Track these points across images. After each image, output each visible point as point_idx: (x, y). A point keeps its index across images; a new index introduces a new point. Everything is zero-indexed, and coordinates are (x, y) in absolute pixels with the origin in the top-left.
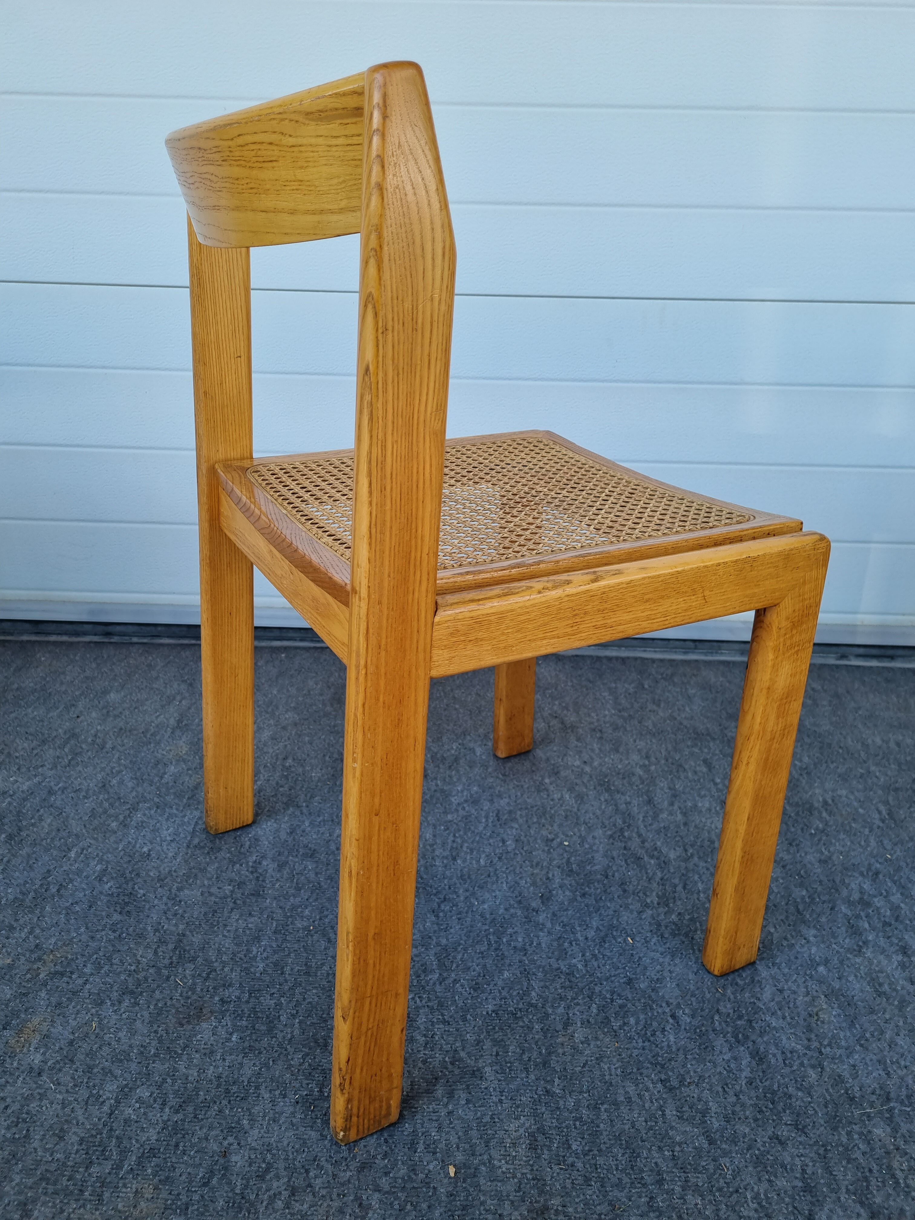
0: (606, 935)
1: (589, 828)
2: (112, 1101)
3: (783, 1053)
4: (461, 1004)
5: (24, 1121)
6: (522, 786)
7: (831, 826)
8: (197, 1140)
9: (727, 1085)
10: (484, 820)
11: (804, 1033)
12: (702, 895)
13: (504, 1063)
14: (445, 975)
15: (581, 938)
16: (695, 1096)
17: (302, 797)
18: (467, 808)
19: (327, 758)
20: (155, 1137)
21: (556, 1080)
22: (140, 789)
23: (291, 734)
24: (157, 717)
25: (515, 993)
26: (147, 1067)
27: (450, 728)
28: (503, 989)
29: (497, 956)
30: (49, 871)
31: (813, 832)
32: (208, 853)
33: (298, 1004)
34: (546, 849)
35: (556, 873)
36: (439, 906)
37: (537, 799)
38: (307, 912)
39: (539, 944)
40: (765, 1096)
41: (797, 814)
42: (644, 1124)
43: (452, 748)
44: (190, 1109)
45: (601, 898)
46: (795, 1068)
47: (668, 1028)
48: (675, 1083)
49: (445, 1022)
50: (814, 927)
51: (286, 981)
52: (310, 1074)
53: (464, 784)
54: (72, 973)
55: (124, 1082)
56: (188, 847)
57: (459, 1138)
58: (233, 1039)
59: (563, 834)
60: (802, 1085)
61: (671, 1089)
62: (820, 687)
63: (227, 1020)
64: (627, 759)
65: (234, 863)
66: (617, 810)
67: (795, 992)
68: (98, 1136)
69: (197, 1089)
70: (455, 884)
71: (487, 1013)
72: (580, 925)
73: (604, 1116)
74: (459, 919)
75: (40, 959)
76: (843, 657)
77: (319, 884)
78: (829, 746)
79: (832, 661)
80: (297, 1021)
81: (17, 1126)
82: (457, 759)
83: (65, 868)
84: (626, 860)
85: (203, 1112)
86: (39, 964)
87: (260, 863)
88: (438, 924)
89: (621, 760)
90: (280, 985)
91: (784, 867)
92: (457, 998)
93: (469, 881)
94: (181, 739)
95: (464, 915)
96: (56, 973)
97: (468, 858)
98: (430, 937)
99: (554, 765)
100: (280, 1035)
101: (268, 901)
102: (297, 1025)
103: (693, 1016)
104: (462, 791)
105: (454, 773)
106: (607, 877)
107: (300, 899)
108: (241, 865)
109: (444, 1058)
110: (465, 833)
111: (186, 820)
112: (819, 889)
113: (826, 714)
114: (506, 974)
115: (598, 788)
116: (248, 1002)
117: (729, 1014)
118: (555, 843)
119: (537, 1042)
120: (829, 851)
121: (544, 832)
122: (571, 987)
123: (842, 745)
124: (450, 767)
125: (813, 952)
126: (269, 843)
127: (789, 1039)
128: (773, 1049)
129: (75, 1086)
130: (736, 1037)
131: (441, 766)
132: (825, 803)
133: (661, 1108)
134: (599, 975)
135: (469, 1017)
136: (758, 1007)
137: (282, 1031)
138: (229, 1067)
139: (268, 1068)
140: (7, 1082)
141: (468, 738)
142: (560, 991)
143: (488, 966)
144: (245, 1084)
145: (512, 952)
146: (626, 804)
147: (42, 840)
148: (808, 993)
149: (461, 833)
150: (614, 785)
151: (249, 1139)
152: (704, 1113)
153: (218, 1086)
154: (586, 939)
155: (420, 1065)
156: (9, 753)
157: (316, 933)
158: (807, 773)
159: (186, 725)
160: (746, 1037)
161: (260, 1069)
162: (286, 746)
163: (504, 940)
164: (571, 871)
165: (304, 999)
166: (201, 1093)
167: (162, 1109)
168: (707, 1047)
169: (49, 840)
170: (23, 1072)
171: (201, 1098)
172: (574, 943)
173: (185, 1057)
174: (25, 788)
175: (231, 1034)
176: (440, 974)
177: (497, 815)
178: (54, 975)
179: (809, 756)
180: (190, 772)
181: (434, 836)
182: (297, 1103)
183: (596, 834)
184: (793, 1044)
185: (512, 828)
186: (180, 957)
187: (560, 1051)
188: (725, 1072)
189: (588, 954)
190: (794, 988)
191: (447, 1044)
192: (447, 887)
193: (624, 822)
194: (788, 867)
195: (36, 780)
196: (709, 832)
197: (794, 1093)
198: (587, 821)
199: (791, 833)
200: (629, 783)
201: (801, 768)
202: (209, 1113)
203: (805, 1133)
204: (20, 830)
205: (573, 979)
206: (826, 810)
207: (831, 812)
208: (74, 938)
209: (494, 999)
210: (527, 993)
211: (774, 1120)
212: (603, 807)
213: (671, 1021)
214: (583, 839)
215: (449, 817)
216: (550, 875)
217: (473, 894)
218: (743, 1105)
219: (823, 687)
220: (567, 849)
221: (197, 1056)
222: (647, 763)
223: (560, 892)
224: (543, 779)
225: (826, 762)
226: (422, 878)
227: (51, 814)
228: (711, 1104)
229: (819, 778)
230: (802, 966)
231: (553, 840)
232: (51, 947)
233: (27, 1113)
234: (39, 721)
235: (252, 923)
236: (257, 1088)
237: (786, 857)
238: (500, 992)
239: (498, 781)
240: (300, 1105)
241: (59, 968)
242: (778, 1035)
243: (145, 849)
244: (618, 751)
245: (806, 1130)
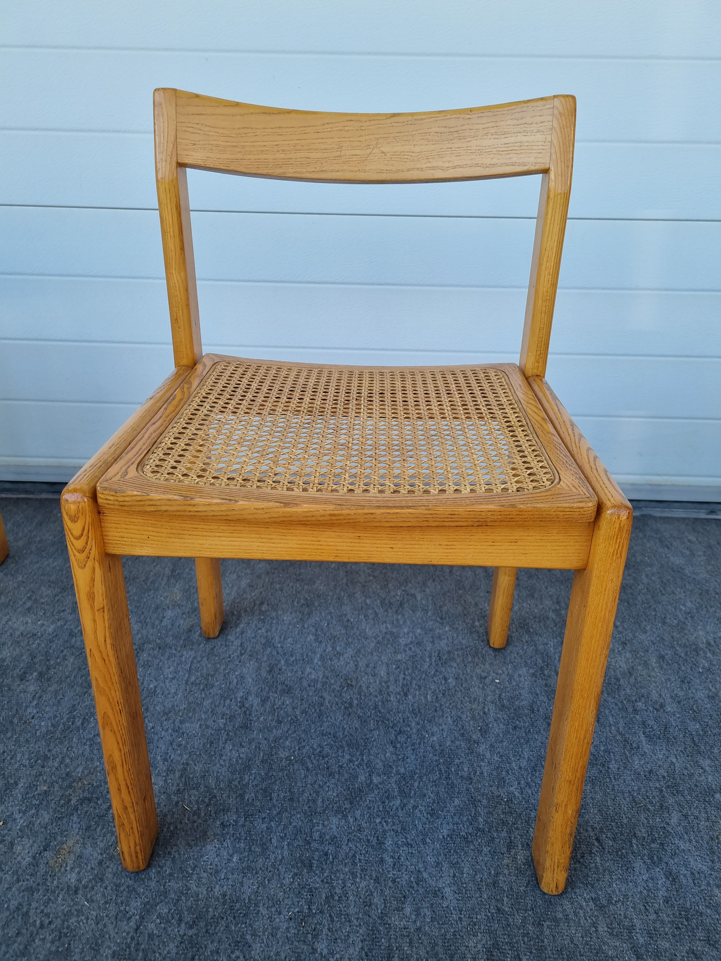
0: (536, 765)
1: (514, 666)
2: (137, 917)
3: (692, 873)
4: (420, 828)
5: (66, 935)
6: (457, 629)
7: (715, 665)
8: (209, 953)
9: (647, 903)
10: (428, 660)
11: (708, 855)
12: (613, 728)
13: (460, 884)
14: (405, 801)
15: (516, 768)
16: (622, 914)
17: (277, 638)
18: (413, 648)
19: (296, 604)
20: (174, 951)
21: (505, 899)
22: (144, 632)
23: (265, 582)
24: (155, 567)
25: (465, 819)
26: (164, 886)
27: (394, 576)
28: (455, 814)
29: (448, 784)
30: (74, 706)
31: (701, 671)
32: (203, 689)
33: (286, 827)
34: (481, 686)
35: (490, 707)
36: (396, 738)
37: (470, 640)
38: (287, 743)
39: (482, 773)
40: (680, 914)
41: (686, 654)
42: (581, 939)
43: (397, 594)
44: (202, 924)
45: (529, 731)
46: (703, 887)
47: (594, 850)
48: (604, 902)
49: (408, 844)
50: (709, 757)
51: (274, 806)
52: (299, 892)
53: (409, 627)
54: (98, 799)
55: (146, 900)
56: (187, 683)
57: (427, 952)
58: (234, 860)
59: (494, 672)
60: (710, 903)
61: (602, 907)
62: (695, 539)
63: (228, 842)
64: (542, 604)
65: (225, 699)
66: (537, 650)
67: (697, 818)
68: (128, 950)
69: (207, 907)
70: (408, 718)
71: (443, 837)
72: (514, 756)
73: (547, 932)
74: (413, 750)
75: (70, 787)
76: (712, 512)
77: (296, 717)
78: (707, 591)
79: (703, 515)
80: (286, 843)
81: (60, 939)
82: (401, 605)
83: (87, 703)
84: (547, 696)
85: (213, 928)
86: (70, 791)
87: (246, 699)
88: (396, 754)
89: (537, 605)
90: (270, 810)
91: (679, 702)
92: (417, 822)
93: (419, 715)
94: (175, 586)
95: (417, 746)
96: (85, 798)
97: (417, 693)
98: (391, 767)
99: (481, 609)
100: (272, 857)
101: (255, 733)
102: (286, 847)
103: (614, 840)
104: (408, 633)
105: (400, 616)
106: (533, 712)
107: (281, 731)
108: (231, 700)
109: (410, 878)
110: (413, 672)
111: (183, 659)
112: (710, 723)
113: (702, 563)
114: (457, 802)
115: (520, 630)
116: (243, 826)
117: (644, 838)
118: (487, 681)
119: (486, 864)
120: (716, 689)
121: (479, 671)
122: (511, 813)
123: (718, 591)
124: (397, 611)
125: (709, 780)
126: (253, 680)
127: (696, 860)
128: (683, 871)
129: (106, 903)
130: (651, 858)
131: (389, 610)
132: (709, 644)
133: (594, 925)
134: (533, 801)
135: (428, 840)
136: (668, 831)
137: (274, 853)
138: (232, 885)
139: (264, 887)
140: (50, 899)
141: (410, 585)
142: (502, 816)
143: (441, 793)
144: (247, 901)
145: (459, 781)
146: (544, 645)
147: (67, 678)
148: (708, 819)
149: (410, 671)
150: (532, 628)
151: (253, 952)
152: (631, 929)
153: (224, 903)
154: (520, 768)
155: (390, 884)
156: (36, 599)
157: (296, 762)
158: (691, 617)
159: (178, 574)
160: (660, 859)
161: (258, 888)
162: (261, 592)
163: (453, 770)
164: (503, 706)
165: (291, 823)
166: (210, 910)
167: (179, 925)
168: (628, 868)
169: (72, 678)
170: (62, 890)
171: (211, 914)
172: (510, 772)
173: (195, 877)
174: (50, 630)
175: (231, 856)
176: (401, 800)
177: (438, 656)
178: (82, 801)
179: (691, 602)
180: (185, 616)
181: (388, 674)
182: (291, 919)
183: (521, 672)
184: (700, 866)
185: (452, 667)
186: (185, 784)
187: (506, 872)
188: (645, 892)
189: (522, 782)
190: (696, 813)
191: (411, 865)
192: (401, 720)
193: (544, 662)
194: (682, 703)
195: (59, 624)
196: (614, 671)
197: (704, 911)
198: (513, 661)
199: (683, 671)
200: (544, 626)
201: (685, 613)
202: (218, 928)
203: (717, 948)
204: (48, 669)
205: (512, 805)
206: (710, 650)
207: (714, 653)
208: (97, 766)
209: (448, 824)
210: (475, 818)
211: (689, 936)
212: (525, 648)
213: (596, 844)
214: (511, 678)
215: (399, 657)
216: (486, 710)
217: (424, 727)
218: (662, 922)
219: (697, 540)
220: (499, 686)
221: (205, 875)
222: (558, 607)
223: (495, 725)
224: (474, 622)
225: (706, 607)
226: (380, 712)
227: (73, 654)
228: (635, 921)
229: (701, 621)
230: (701, 793)
231: (485, 678)
232: (79, 775)
233: (67, 928)
234: (59, 570)
235: (243, 753)
236: (256, 905)
237: (680, 694)
238: (453, 818)
239: (437, 624)
240: (293, 921)
241: (86, 794)
242: (686, 857)
243: (152, 686)
244: (533, 597)
245: (717, 946)
